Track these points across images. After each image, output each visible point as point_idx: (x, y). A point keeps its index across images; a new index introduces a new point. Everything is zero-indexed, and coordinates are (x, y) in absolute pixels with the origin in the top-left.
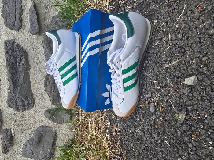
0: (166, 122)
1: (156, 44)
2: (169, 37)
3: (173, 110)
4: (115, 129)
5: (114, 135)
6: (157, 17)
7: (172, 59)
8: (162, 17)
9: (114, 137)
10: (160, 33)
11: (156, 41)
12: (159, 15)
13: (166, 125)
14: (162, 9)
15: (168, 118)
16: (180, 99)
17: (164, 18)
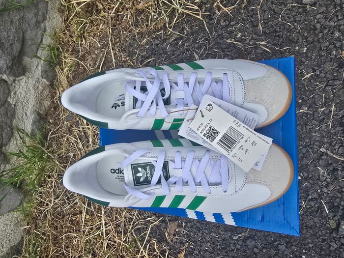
0: (308, 229)
1: (301, 111)
2: (333, 108)
3: (324, 214)
4: (175, 230)
5: (169, 240)
6: (311, 69)
7: (332, 142)
8: (323, 75)
9: (168, 243)
10: (312, 96)
11: (304, 105)
12: (316, 68)
13: (308, 233)
14: (323, 61)
15: (312, 223)
16: (340, 201)
17: (325, 76)
